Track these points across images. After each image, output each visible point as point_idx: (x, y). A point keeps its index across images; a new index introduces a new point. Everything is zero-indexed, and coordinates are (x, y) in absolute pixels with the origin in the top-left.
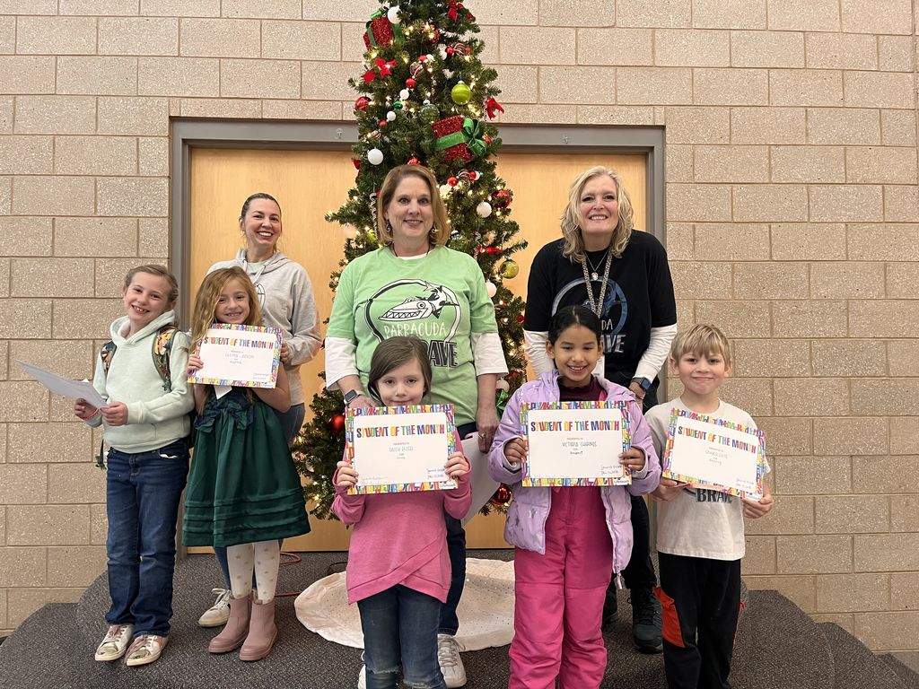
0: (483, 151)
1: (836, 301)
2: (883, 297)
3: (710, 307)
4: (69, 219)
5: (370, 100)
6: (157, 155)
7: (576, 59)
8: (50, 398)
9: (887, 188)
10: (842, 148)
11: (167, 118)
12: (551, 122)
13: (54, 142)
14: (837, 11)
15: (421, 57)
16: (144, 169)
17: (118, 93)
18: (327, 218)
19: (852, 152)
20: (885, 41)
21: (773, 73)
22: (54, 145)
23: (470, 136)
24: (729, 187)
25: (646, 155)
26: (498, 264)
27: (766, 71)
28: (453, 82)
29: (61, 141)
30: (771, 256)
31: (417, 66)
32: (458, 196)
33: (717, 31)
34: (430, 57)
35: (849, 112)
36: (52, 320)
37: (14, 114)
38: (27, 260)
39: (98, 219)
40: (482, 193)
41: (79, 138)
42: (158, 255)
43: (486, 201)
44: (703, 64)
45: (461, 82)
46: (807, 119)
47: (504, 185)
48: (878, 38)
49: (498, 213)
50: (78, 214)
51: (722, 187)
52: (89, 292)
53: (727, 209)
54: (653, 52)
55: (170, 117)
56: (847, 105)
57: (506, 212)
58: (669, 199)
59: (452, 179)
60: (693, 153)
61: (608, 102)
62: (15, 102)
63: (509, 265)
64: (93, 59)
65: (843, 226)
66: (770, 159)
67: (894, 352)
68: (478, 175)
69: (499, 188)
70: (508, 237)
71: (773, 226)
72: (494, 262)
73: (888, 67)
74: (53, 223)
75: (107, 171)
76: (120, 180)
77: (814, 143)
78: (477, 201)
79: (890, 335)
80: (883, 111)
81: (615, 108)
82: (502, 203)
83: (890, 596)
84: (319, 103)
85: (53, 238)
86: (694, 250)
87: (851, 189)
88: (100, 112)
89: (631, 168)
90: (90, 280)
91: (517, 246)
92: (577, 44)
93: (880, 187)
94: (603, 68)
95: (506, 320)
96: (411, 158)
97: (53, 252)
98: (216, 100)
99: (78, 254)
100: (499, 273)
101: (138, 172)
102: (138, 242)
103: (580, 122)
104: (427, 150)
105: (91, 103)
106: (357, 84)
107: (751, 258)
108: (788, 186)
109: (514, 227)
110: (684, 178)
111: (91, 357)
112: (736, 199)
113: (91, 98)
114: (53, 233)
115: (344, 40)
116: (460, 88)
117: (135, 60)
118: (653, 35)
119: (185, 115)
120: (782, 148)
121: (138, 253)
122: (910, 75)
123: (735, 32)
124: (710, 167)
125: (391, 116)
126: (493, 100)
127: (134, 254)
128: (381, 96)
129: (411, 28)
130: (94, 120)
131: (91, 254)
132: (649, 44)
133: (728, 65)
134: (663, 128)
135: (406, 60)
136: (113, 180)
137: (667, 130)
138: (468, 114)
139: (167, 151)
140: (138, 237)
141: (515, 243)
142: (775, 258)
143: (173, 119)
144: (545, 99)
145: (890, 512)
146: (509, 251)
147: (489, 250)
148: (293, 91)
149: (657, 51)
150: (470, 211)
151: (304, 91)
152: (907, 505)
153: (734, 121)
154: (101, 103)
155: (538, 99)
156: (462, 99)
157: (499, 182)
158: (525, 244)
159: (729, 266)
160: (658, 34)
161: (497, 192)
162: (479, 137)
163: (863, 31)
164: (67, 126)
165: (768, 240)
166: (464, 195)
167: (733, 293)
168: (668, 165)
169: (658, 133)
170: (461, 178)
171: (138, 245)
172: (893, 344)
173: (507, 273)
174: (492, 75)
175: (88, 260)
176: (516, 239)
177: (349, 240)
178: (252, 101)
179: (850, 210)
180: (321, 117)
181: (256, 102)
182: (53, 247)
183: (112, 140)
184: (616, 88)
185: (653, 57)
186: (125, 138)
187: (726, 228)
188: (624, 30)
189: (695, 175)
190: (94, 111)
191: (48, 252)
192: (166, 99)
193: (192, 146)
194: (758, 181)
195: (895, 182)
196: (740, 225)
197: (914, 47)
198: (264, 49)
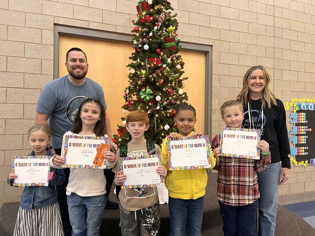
3: (223, 100)
4: (14, 58)
6: (49, 36)
7: (189, 22)
8: (5, 125)
10: (256, 57)
13: (8, 28)
14: (256, 17)
16: (44, 42)
17: (34, 12)
20: (268, 27)
21: (240, 33)
22: (8, 29)
24: (229, 65)
25: (206, 54)
27: (238, 32)
29: (10, 28)
31: (160, 19)
33: (226, 19)
35: (258, 47)
36: (6, 96)
39: (25, 59)
41: (18, 27)
42: (49, 74)
44: (223, 28)
46: (248, 48)
48: (266, 26)
50: (17, 56)
51: (227, 65)
52: (22, 86)
53: (228, 72)
54: (210, 23)
55: (54, 23)
56: (258, 45)
57: (183, 68)
58: (213, 68)
59: (171, 56)
60: (220, 55)
61: (197, 36)
63: (182, 84)
66: (239, 58)
73: (268, 35)
74: (7, 59)
75: (29, 41)
76: (34, 45)
77: (249, 55)
80: (266, 47)
81: (199, 38)
84: (109, 25)
85: (7, 64)
86: (219, 83)
89: (201, 57)
90: (22, 81)
92: (189, 17)
94: (196, 26)
97: (7, 70)
98: (72, 19)
99: (17, 71)
101: (42, 42)
102: (41, 68)
103: (189, 42)
105: (23, 15)
106: (135, 22)
107: (234, 87)
108: (243, 66)
110: (217, 61)
111: (22, 110)
112: (230, 70)
113: (23, 13)
114: (7, 62)
118: (210, 18)
119: (60, 23)
120: (242, 55)
121: (41, 72)
122: (273, 38)
123: (231, 20)
124: (224, 59)
127: (40, 73)
130: (24, 21)
131: (22, 72)
132: (209, 20)
133: (229, 29)
134: (212, 46)
135: (157, 17)
136: (31, 45)
139: (53, 36)
140: (41, 67)
142: (239, 87)
143: (55, 24)
144: (180, 33)
146: (182, 80)
148: (100, 20)
149: (211, 22)
151: (104, 21)
153: (230, 46)
154: (27, 15)
155: (178, 33)
158: (188, 78)
159: (228, 89)
160: (211, 17)
163: (262, 24)
164: (13, 22)
165: (238, 82)
167: (229, 96)
168: (213, 57)
169: (210, 47)
171: (41, 70)
173: (182, 87)
175: (21, 74)
176: (183, 76)
177: (130, 74)
178: (85, 22)
180: (109, 30)
181: (86, 22)
182: (7, 68)
183: (32, 29)
184: (199, 32)
185: (210, 24)
186: (36, 29)
187: (228, 77)
188: (202, 15)
189: (220, 61)
190: (24, 18)
191: (4, 69)
192: (53, 17)
193: (61, 35)
194: (236, 64)
195: (268, 67)
196: (231, 77)
197: (274, 30)
198: (90, 3)
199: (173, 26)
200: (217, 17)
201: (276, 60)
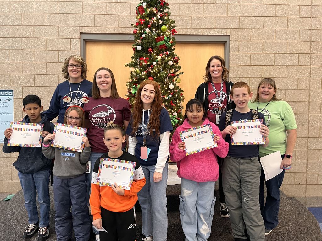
0: (170, 46)
1: (282, 90)
2: (297, 89)
4: (51, 63)
5: (137, 30)
6: (76, 44)
7: (203, 14)
9: (300, 55)
10: (286, 42)
11: (79, 33)
12: (195, 34)
15: (152, 18)
16: (73, 49)
17: (65, 25)
18: (125, 65)
19: (289, 43)
20: (302, 7)
21: (265, 18)
22: (46, 41)
23: (166, 42)
24: (249, 54)
25: (224, 44)
26: (175, 79)
27: (263, 17)
28: (162, 25)
29: (48, 40)
30: (262, 76)
31: (151, 21)
32: (163, 59)
33: (248, 5)
34: (155, 18)
35: (289, 30)
36: (47, 93)
37: (34, 31)
38: (39, 76)
39: (59, 63)
40: (170, 58)
41: (53, 39)
43: (171, 60)
44: (243, 15)
45: (164, 25)
46: (275, 33)
47: (177, 55)
48: (300, 7)
49: (175, 64)
50: (54, 62)
51: (247, 54)
53: (249, 61)
54: (227, 11)
56: (288, 28)
57: (177, 63)
58: (231, 58)
59: (161, 54)
60: (239, 44)
61: (213, 27)
62: (34, 28)
63: (178, 79)
64: (57, 15)
65: (285, 66)
66: (263, 45)
67: (299, 106)
68: (169, 53)
69: (175, 56)
70: (178, 70)
71: (263, 67)
72: (173, 78)
73: (303, 16)
74: (47, 64)
75: (62, 49)
76: (66, 52)
77: (277, 40)
78: (168, 61)
79: (298, 101)
80: (300, 30)
81: (215, 29)
82: (176, 61)
83: (295, 180)
84: (124, 28)
85: (47, 69)
86: (238, 74)
87: (288, 55)
88: (59, 31)
89: (220, 48)
91: (180, 73)
92: (203, 9)
93: (298, 54)
94: (211, 17)
95: (177, 95)
96: (149, 48)
97: (47, 73)
98: (93, 27)
99: (54, 74)
100: (175, 81)
101: (71, 49)
103: (204, 34)
104: (154, 46)
106: (134, 26)
107: (256, 77)
108: (268, 54)
109: (180, 67)
110: (236, 51)
112: (252, 58)
113: (57, 27)
115: (132, 8)
116: (164, 27)
117: (69, 15)
118: (228, 6)
119: (84, 32)
120: (267, 42)
122: (310, 19)
123: (254, 5)
124: (244, 48)
125: (144, 36)
126: (174, 29)
128: (141, 30)
129: (149, 10)
130: (58, 33)
131: (58, 74)
132: (226, 9)
133: (251, 16)
134: (230, 36)
135: (148, 19)
136: (64, 52)
137: (231, 36)
138: (166, 35)
139: (79, 43)
141: (180, 72)
143: (81, 33)
144: (193, 27)
145: (295, 155)
146: (178, 75)
147: (172, 75)
148: (116, 25)
150: (166, 64)
151: (120, 25)
152: (301, 153)
153: (252, 33)
154: (60, 28)
155: (191, 27)
156: (164, 30)
157: (175, 55)
158: (183, 73)
159: (249, 79)
161: (174, 58)
162: (169, 42)
163: (295, 4)
164: (50, 35)
165: (261, 71)
166: (165, 59)
168: (231, 47)
169: (228, 37)
170: (164, 54)
172: (299, 104)
173: (177, 81)
174: (174, 22)
176: (180, 71)
177: (132, 72)
179: (287, 62)
180: (125, 32)
181: (105, 28)
182: (47, 72)
183: (63, 40)
184: (215, 23)
185: (227, 13)
186: (67, 39)
187: (248, 67)
188: (218, 5)
189: (239, 50)
190: (58, 31)
191: (45, 73)
192: (79, 27)
193: (86, 41)
194: (259, 52)
195: (303, 53)
196: (252, 66)
197: (312, 10)
198: (108, 11)
199: (166, 25)
200: (237, 5)
201: (313, 44)
